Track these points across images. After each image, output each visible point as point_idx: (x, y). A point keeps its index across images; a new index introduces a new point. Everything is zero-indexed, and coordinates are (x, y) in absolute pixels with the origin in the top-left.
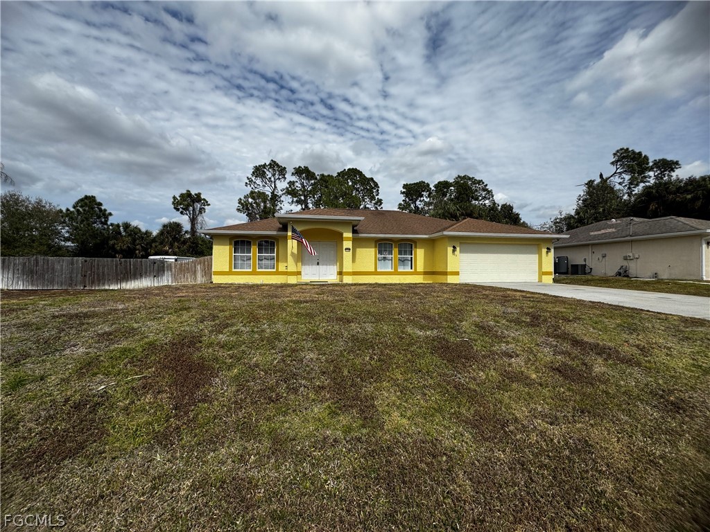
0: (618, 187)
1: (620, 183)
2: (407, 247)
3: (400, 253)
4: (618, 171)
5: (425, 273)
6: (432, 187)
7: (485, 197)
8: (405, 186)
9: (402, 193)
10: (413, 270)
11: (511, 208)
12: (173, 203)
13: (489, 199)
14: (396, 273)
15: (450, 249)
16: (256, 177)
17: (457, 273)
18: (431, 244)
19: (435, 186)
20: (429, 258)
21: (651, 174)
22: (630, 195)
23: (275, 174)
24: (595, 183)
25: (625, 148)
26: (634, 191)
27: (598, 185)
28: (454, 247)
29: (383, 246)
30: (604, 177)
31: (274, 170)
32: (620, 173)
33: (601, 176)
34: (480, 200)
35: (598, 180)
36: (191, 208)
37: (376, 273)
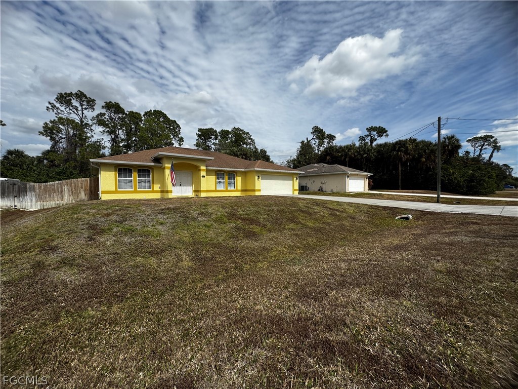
0: (314, 145)
1: (314, 143)
2: (232, 175)
3: (229, 179)
4: (314, 137)
5: (242, 191)
6: (218, 133)
7: (250, 143)
8: (200, 130)
9: (197, 135)
10: (235, 189)
11: (265, 152)
13: (253, 145)
14: (227, 191)
15: (257, 177)
16: (60, 103)
17: (260, 190)
18: (244, 174)
20: (244, 182)
21: (326, 140)
22: (318, 150)
23: (82, 104)
25: (317, 126)
26: (320, 149)
27: (306, 143)
28: (259, 177)
29: (219, 175)
30: (309, 140)
31: (81, 100)
32: (315, 139)
33: (307, 139)
35: (306, 141)
37: (216, 191)
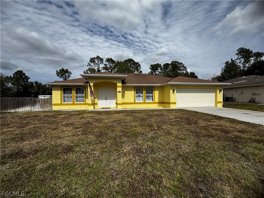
1: (240, 63)
2: (150, 90)
3: (147, 93)
4: (239, 57)
5: (159, 103)
6: (162, 65)
7: (183, 70)
8: (151, 66)
9: (150, 68)
10: (153, 101)
11: (194, 73)
12: (57, 73)
13: (185, 70)
14: (145, 103)
15: (171, 91)
16: (91, 62)
17: (175, 103)
18: (162, 89)
19: (163, 66)
20: (161, 95)
21: (252, 58)
23: (99, 61)
24: (229, 62)
25: (242, 48)
26: (246, 65)
27: (230, 63)
28: (174, 90)
29: (138, 90)
31: (98, 60)
32: (240, 58)
33: (232, 59)
34: (181, 71)
36: (64, 75)
37: (135, 103)
